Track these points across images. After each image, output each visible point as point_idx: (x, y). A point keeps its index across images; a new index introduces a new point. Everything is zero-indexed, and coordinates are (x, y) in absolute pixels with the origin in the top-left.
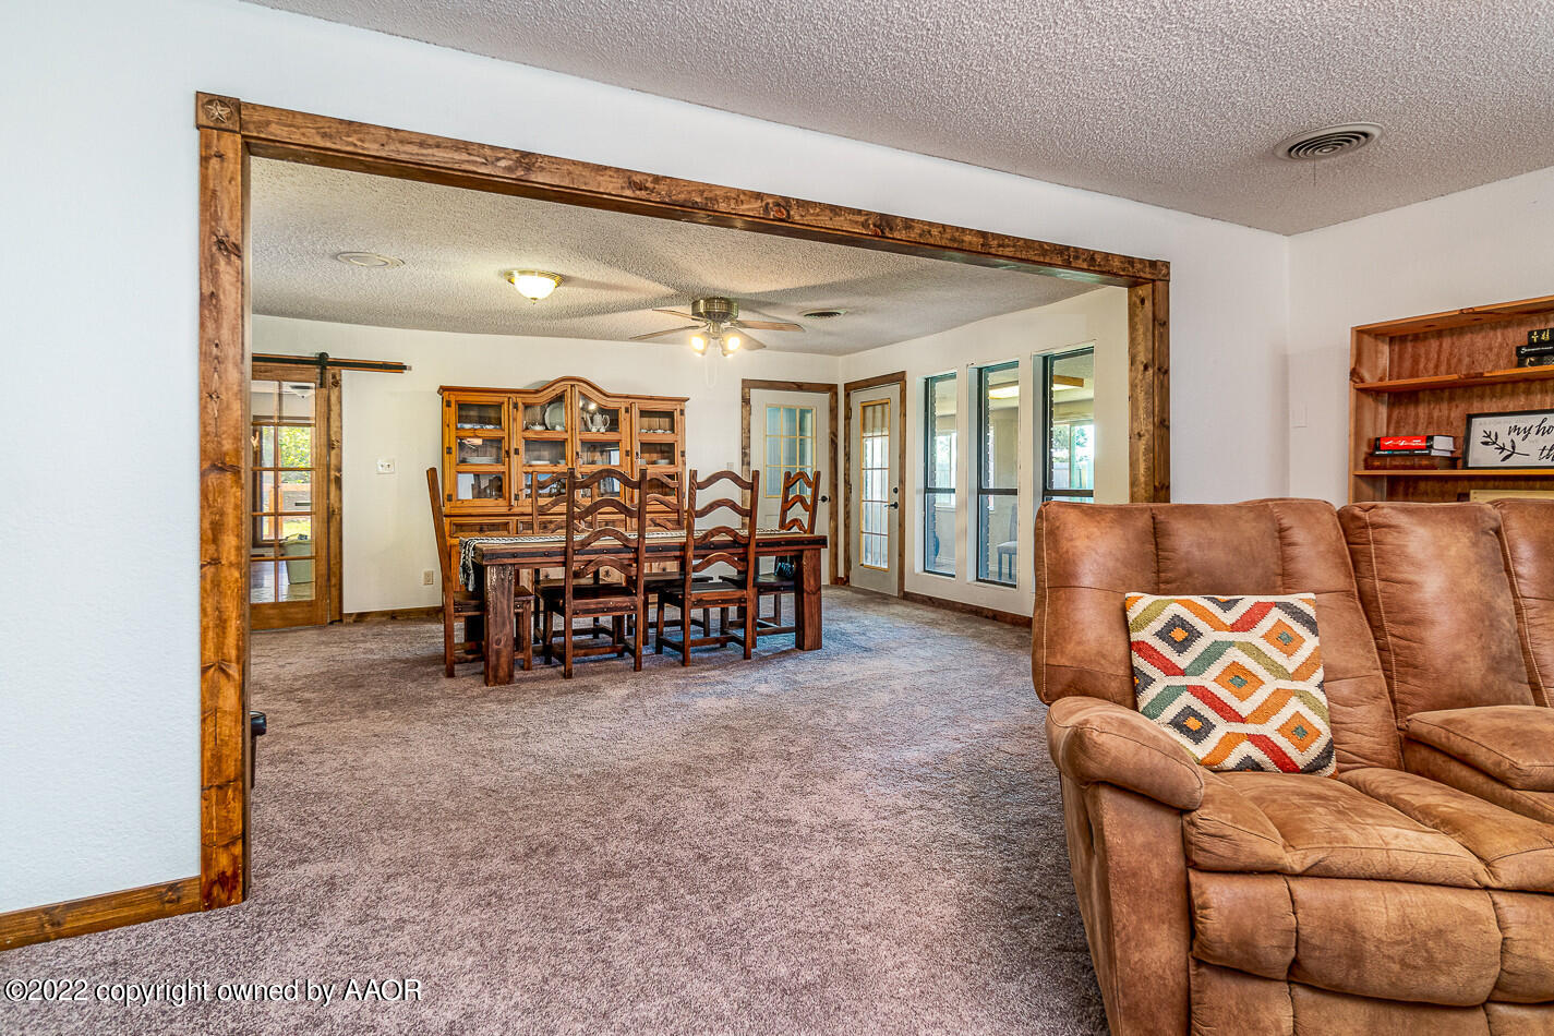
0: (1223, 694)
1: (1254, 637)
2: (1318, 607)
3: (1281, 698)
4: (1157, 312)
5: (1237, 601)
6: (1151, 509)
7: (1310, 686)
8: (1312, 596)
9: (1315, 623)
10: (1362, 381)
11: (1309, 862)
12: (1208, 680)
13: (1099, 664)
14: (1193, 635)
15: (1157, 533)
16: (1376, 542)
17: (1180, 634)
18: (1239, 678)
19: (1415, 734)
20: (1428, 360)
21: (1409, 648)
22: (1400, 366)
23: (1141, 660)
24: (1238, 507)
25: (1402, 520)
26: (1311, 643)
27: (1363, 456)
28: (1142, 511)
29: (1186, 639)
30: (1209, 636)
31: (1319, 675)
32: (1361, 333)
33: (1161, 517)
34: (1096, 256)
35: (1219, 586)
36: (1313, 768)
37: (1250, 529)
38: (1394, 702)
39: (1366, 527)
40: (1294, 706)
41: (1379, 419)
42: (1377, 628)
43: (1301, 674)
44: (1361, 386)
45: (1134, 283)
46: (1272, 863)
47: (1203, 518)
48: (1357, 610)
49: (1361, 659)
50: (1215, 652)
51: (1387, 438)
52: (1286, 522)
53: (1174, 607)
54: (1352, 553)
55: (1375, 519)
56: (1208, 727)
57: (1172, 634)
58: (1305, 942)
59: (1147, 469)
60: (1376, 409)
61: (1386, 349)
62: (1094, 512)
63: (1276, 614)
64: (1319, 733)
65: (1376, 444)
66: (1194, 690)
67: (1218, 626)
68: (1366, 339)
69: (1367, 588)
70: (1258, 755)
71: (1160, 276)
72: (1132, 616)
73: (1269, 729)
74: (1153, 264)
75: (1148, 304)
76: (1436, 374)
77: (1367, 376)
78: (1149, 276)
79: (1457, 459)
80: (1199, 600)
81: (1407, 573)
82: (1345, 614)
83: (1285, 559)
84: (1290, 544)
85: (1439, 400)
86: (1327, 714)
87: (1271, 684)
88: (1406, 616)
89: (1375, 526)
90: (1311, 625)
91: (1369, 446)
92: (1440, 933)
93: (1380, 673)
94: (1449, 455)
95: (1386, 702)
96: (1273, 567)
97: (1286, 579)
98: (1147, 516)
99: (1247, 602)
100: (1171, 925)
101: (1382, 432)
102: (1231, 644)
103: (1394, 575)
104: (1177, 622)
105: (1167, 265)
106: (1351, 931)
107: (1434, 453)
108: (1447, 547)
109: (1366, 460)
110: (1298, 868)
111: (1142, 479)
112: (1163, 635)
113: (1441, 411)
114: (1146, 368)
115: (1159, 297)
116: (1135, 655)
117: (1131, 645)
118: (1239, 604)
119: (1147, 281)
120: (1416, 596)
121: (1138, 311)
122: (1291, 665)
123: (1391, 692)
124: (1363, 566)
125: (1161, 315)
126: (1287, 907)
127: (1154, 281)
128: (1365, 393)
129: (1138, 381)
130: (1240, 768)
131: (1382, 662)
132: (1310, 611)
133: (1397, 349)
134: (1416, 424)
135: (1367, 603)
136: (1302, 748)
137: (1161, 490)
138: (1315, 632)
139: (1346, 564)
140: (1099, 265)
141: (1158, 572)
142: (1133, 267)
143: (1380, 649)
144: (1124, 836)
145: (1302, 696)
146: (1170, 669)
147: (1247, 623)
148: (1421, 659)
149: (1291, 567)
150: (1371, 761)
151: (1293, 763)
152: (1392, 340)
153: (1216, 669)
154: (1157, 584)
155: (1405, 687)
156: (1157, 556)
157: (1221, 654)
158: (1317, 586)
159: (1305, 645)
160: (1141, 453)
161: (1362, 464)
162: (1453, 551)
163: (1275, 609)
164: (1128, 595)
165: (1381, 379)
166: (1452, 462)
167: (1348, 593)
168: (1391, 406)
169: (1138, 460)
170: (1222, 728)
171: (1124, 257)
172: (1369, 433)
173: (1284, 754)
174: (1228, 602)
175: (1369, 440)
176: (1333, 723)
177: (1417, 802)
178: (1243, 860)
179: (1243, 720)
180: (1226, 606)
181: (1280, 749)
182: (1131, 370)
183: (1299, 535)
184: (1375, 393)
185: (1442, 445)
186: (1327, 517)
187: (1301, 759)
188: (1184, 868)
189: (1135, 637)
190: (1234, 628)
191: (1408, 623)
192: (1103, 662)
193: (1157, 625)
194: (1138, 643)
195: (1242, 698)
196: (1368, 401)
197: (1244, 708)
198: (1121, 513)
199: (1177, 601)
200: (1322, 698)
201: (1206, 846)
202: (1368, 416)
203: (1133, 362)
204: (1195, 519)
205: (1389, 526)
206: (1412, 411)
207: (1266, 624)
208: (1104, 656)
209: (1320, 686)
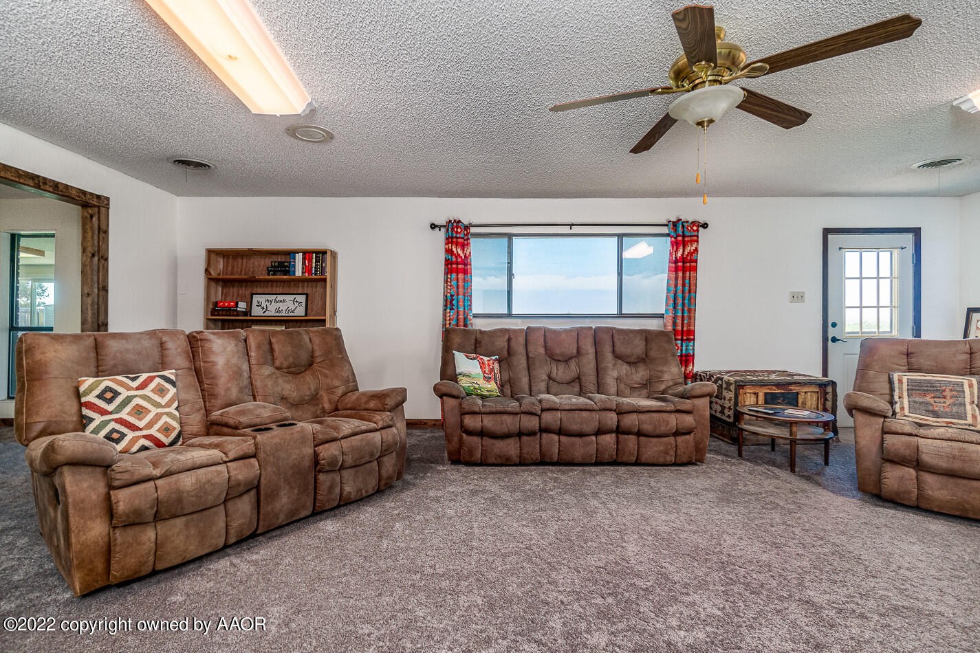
0: (131, 420)
1: (147, 391)
2: (177, 376)
3: (158, 416)
4: (101, 225)
5: (139, 376)
6: (94, 335)
7: (172, 410)
8: (174, 371)
9: (175, 383)
10: (210, 274)
11: (163, 472)
12: (124, 415)
13: (62, 417)
14: (116, 394)
15: (97, 347)
16: (201, 346)
17: (109, 395)
18: (139, 411)
19: (213, 421)
20: (238, 268)
21: (212, 388)
22: (227, 269)
23: (87, 411)
24: (142, 333)
25: (212, 337)
26: (172, 391)
27: (210, 310)
28: (90, 336)
29: (113, 397)
30: (125, 394)
31: (176, 404)
32: (210, 252)
33: (100, 339)
34: (59, 185)
35: (130, 371)
36: (172, 444)
37: (147, 343)
38: (206, 411)
39: (198, 340)
40: (165, 419)
41: (218, 293)
42: (200, 382)
43: (168, 405)
44: (209, 277)
45: (85, 205)
46: (148, 476)
47: (122, 339)
48: (193, 376)
49: (193, 396)
50: (128, 400)
51: (221, 302)
52: (164, 339)
53: (107, 382)
54: (192, 351)
55: (202, 337)
56: (123, 435)
57: (105, 396)
58: (161, 502)
59: (93, 314)
60: (217, 288)
61: (221, 261)
62: (59, 338)
63: (158, 380)
64: (175, 428)
65: (216, 304)
66: (116, 421)
67: (129, 388)
68: (213, 255)
69: (197, 366)
70: (147, 443)
71: (103, 205)
72: (82, 389)
73: (153, 431)
74: (99, 197)
75: (95, 219)
76: (240, 275)
77: (212, 272)
78: (96, 204)
79: (247, 312)
80: (120, 378)
81: (213, 358)
82: (189, 378)
83: (163, 356)
84: (166, 349)
85: (242, 287)
86: (179, 420)
87: (154, 411)
88: (211, 376)
89: (201, 340)
90: (173, 383)
91: (213, 305)
92: (209, 481)
93: (201, 400)
94: (244, 310)
95: (203, 411)
96: (157, 360)
97: (163, 364)
98: (92, 338)
99: (144, 376)
100: (101, 518)
101: (219, 298)
102: (136, 396)
103: (208, 359)
104: (108, 389)
105: (108, 199)
106: (179, 491)
107: (238, 309)
108: (227, 348)
109: (211, 312)
110: (158, 475)
111: (90, 320)
112: (99, 397)
113: (243, 291)
114: (93, 255)
115: (103, 217)
116: (83, 409)
117: (81, 405)
118: (140, 378)
119: (95, 206)
120: (215, 367)
121: (88, 222)
122: (163, 401)
123: (205, 407)
124: (196, 358)
125: (103, 227)
126: (154, 490)
127: (99, 207)
128: (211, 280)
129: (87, 263)
130: (139, 451)
131: (202, 396)
132: (173, 378)
133: (225, 260)
134: (233, 295)
135: (197, 372)
136: (167, 436)
137: (101, 325)
138: (175, 386)
139: (189, 357)
140: (61, 191)
141: (98, 366)
142: (85, 196)
143: (202, 390)
144: (77, 485)
145: (168, 414)
146: (103, 412)
147: (143, 386)
148: (216, 392)
149: (166, 360)
150: (196, 435)
151: (163, 443)
152: (224, 256)
153: (128, 409)
154: (97, 373)
155: (210, 404)
156: (98, 358)
157: (130, 401)
158: (177, 367)
159: (170, 392)
160: (89, 305)
161: (209, 313)
162: (229, 349)
163: (157, 378)
164: (79, 379)
165: (219, 275)
166: (246, 313)
167: (190, 369)
168: (223, 287)
169: (87, 309)
170: (130, 435)
171: (79, 189)
172: (213, 299)
173: (160, 440)
174: (135, 377)
175: (213, 302)
176: (181, 424)
177: (208, 443)
178: (136, 478)
179: (141, 429)
180: (133, 379)
181: (158, 439)
182: (82, 255)
183: (170, 345)
184: (216, 280)
185: (242, 306)
186: (182, 336)
187: (166, 441)
188: (107, 490)
189: (83, 400)
190: (137, 389)
191: (212, 378)
192: (64, 415)
193: (97, 392)
194: (86, 402)
195: (140, 420)
196: (213, 284)
197: (141, 424)
198: (75, 338)
199: (109, 380)
200: (177, 414)
201: (118, 477)
202: (213, 292)
203: (84, 250)
204: (119, 339)
205: (206, 340)
206: (231, 290)
207: (152, 385)
208: (65, 413)
209: (177, 409)
